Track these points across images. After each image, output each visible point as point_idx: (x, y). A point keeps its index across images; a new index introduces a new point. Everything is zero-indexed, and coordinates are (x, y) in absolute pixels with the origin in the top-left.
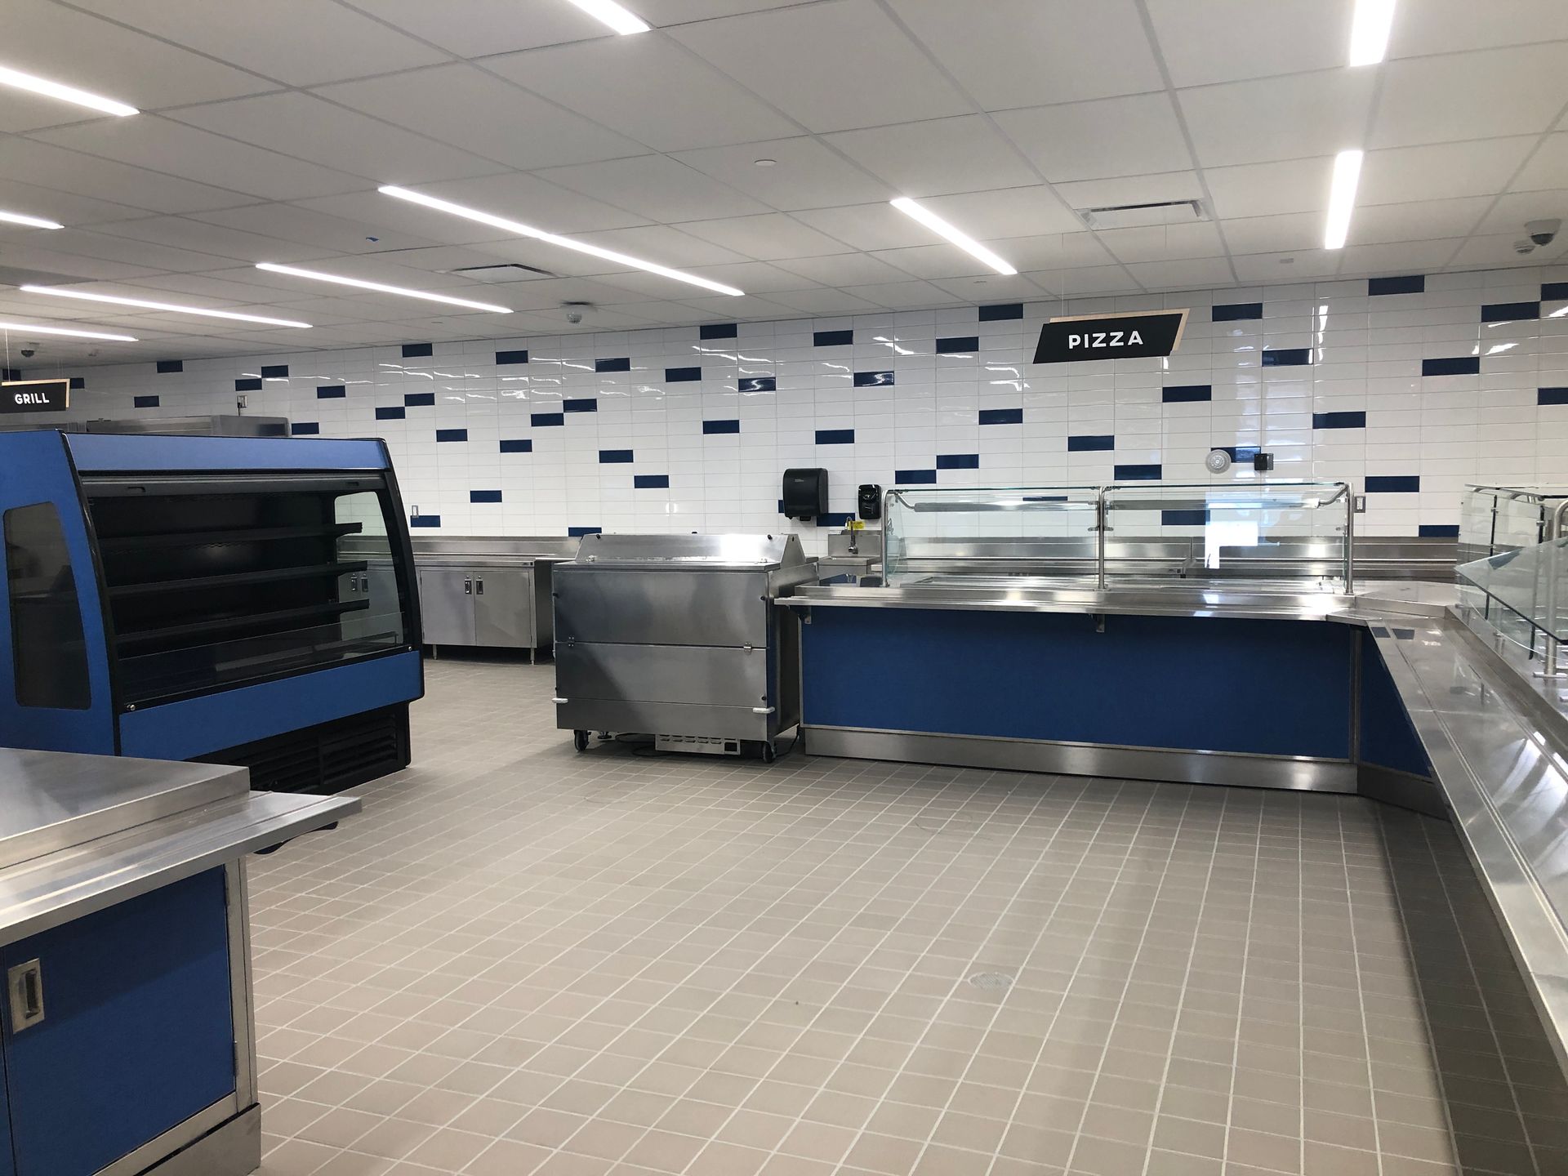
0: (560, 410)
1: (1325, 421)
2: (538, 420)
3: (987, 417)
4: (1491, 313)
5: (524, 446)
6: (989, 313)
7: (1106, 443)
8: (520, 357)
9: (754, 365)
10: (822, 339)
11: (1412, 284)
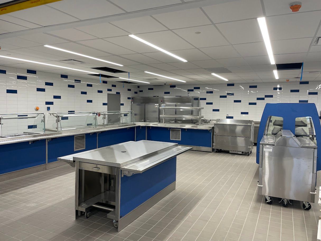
0: (264, 97)
2: (258, 99)
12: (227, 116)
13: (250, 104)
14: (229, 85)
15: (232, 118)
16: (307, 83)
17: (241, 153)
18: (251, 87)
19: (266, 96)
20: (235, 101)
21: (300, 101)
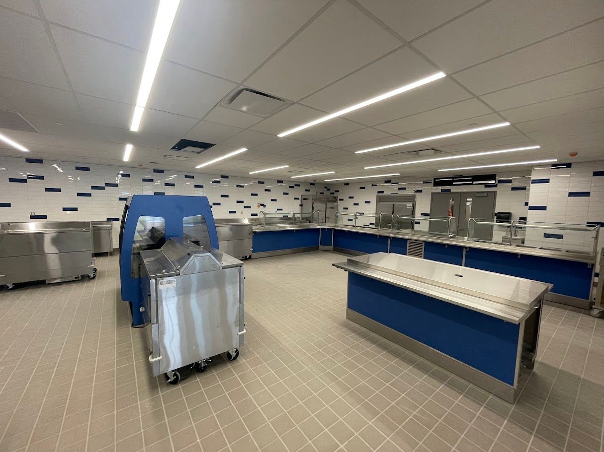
0: (104, 186)
1: (272, 200)
2: (93, 188)
3: (222, 196)
4: (290, 187)
5: (89, 195)
6: (223, 177)
7: (242, 202)
8: (88, 169)
9: (169, 179)
10: (187, 177)
11: (281, 182)
12: (33, 214)
13: (79, 195)
14: (29, 160)
15: (45, 217)
16: (162, 172)
17: (74, 279)
18: (78, 168)
19: (107, 185)
20: (47, 190)
21: (156, 194)
